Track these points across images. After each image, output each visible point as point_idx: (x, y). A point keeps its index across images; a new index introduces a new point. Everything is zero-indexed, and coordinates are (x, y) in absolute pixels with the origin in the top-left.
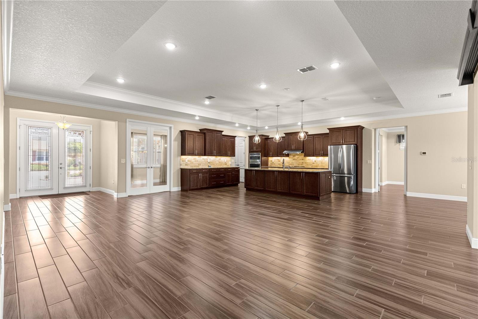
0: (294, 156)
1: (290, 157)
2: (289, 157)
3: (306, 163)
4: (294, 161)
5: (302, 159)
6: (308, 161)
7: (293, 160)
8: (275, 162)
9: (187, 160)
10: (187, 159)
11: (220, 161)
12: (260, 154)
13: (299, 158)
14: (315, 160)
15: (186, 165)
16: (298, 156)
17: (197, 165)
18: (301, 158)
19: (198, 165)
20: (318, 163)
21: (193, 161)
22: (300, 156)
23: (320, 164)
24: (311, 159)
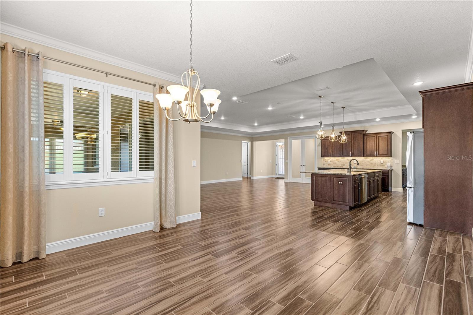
11: (372, 162)
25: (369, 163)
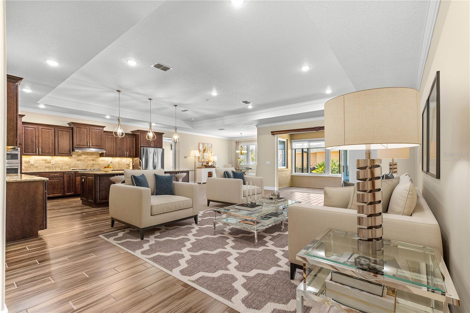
0: (80, 155)
3: (98, 164)
4: (78, 162)
5: (93, 160)
6: (101, 162)
7: (78, 160)
13: (87, 159)
14: (111, 161)
16: (85, 156)
18: (91, 159)
20: (115, 164)
22: (89, 156)
23: (117, 166)
24: (105, 160)
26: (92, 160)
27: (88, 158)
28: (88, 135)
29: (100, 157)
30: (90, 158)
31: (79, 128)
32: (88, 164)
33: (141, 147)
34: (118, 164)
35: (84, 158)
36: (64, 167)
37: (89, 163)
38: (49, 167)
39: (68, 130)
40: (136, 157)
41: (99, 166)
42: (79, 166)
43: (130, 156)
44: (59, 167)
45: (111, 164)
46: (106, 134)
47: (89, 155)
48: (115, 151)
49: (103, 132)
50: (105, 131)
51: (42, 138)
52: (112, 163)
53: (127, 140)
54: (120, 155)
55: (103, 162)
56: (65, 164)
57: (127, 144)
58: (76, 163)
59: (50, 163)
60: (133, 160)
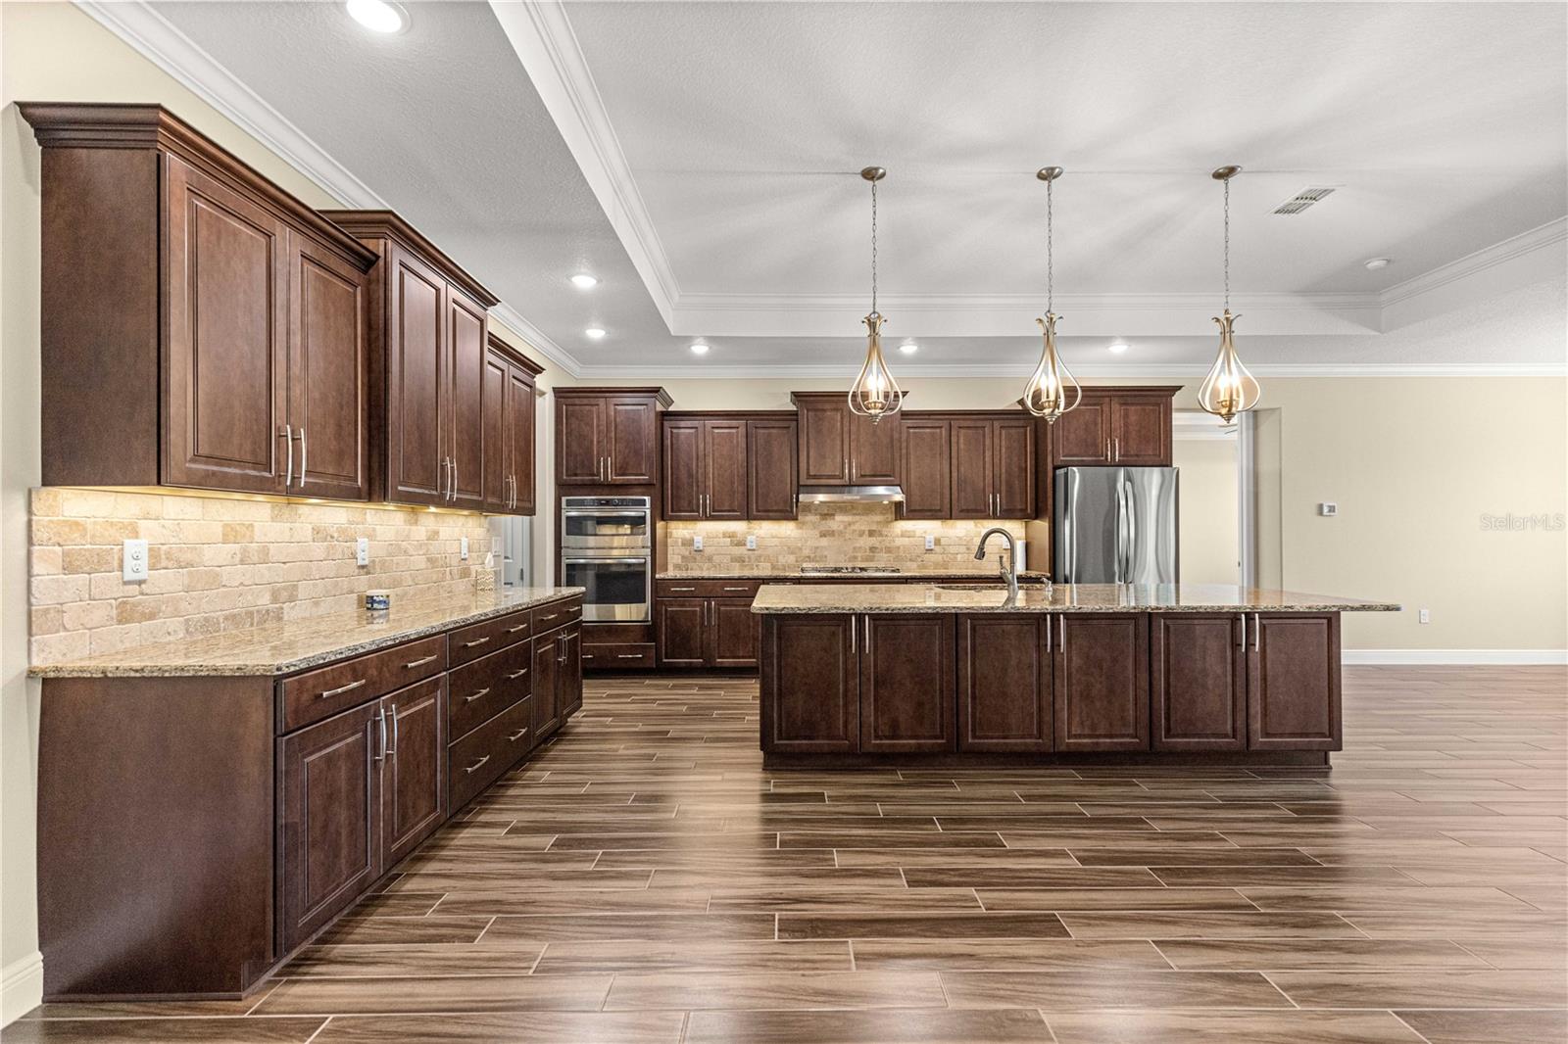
1: (803, 523)
2: (795, 519)
3: (889, 550)
4: (824, 542)
5: (871, 533)
6: (899, 542)
7: (823, 535)
8: (708, 551)
9: (136, 550)
10: (135, 534)
12: (643, 503)
13: (853, 527)
14: (937, 535)
15: (126, 614)
16: (847, 518)
17: (265, 600)
18: (865, 528)
19: (275, 599)
20: (952, 550)
21: (218, 554)
22: (858, 518)
23: (959, 556)
24: (914, 531)
25: (420, 562)
26: (867, 533)
27: (854, 523)
28: (846, 436)
29: (896, 520)
30: (863, 523)
31: (816, 410)
32: (854, 548)
33: (1055, 468)
34: (963, 549)
35: (842, 527)
36: (780, 558)
37: (858, 545)
38: (740, 560)
39: (785, 424)
40: (1036, 518)
41: (894, 555)
42: (826, 557)
43: (1008, 514)
44: (768, 559)
45: (938, 549)
46: (910, 423)
47: (859, 514)
48: (947, 492)
49: (899, 416)
50: (905, 415)
51: (713, 461)
52: (943, 542)
53: (997, 441)
54: (968, 511)
55: (906, 541)
56: (786, 548)
57: (996, 460)
58: (816, 545)
59: (745, 545)
60: (1026, 527)
